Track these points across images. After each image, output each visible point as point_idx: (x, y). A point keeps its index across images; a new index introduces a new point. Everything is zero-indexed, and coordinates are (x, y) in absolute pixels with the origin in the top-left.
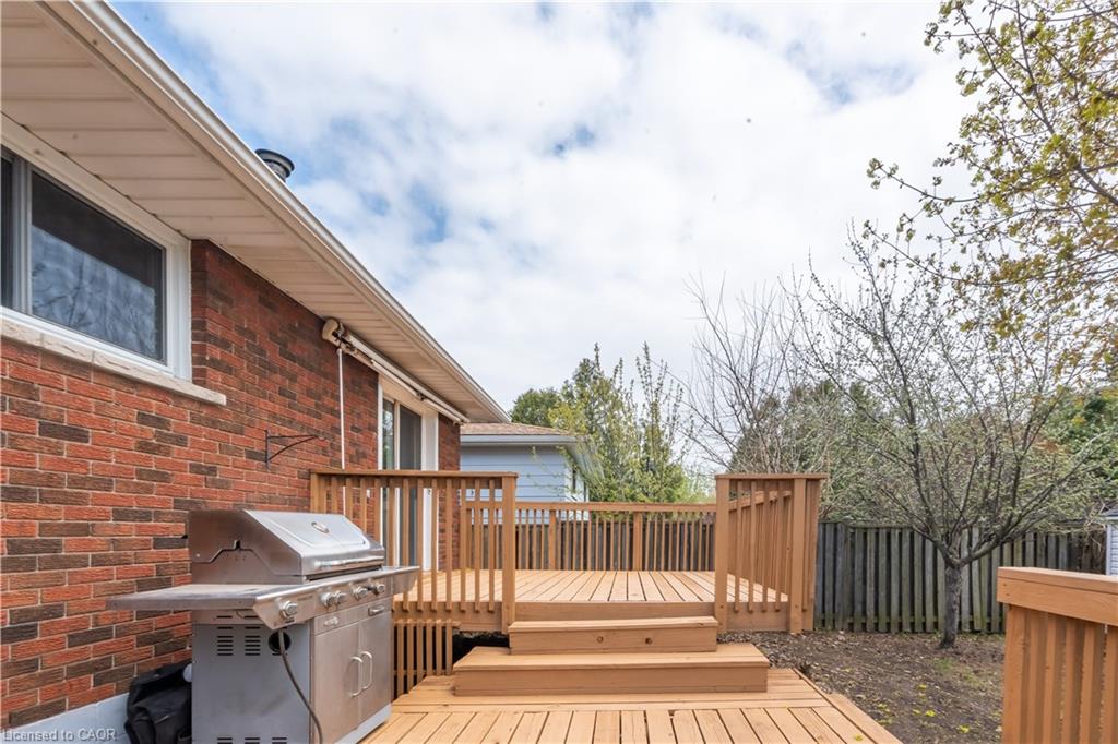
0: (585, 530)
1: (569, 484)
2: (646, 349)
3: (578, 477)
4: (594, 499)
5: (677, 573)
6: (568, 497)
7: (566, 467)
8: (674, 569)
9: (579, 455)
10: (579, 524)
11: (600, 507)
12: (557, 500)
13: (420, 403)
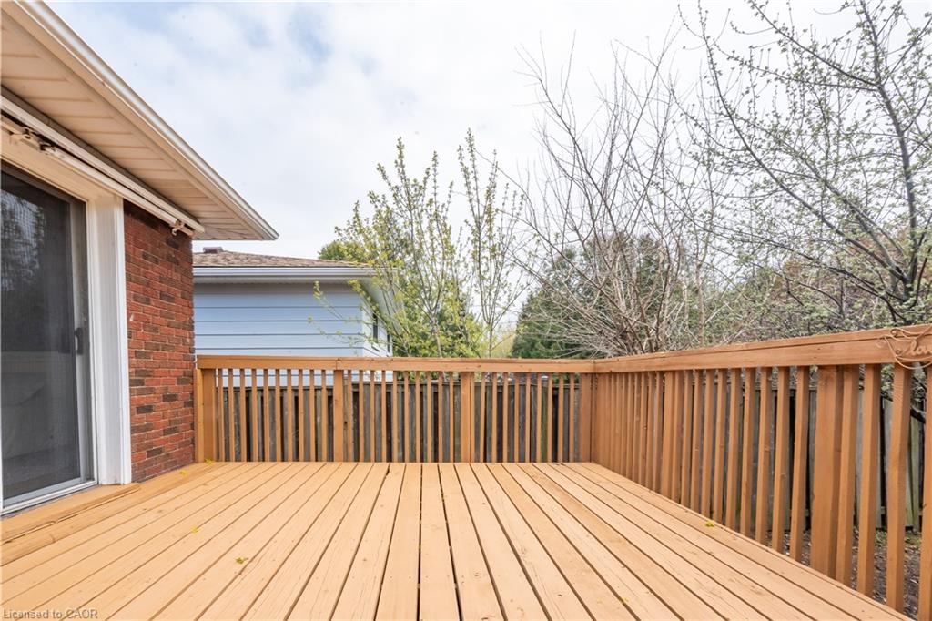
0: (389, 394)
1: (368, 331)
2: (470, 139)
3: (380, 324)
4: (401, 352)
5: (527, 465)
6: (368, 351)
7: (361, 308)
8: (522, 460)
9: (380, 295)
10: (378, 385)
11: (412, 365)
12: (349, 354)
13: (38, 153)
